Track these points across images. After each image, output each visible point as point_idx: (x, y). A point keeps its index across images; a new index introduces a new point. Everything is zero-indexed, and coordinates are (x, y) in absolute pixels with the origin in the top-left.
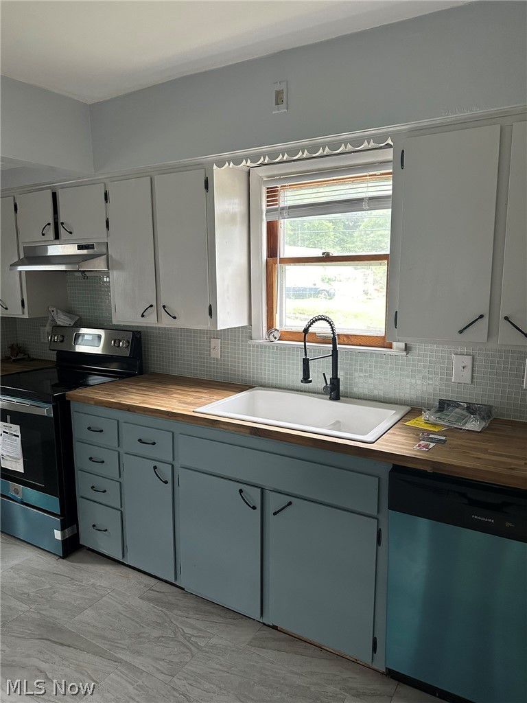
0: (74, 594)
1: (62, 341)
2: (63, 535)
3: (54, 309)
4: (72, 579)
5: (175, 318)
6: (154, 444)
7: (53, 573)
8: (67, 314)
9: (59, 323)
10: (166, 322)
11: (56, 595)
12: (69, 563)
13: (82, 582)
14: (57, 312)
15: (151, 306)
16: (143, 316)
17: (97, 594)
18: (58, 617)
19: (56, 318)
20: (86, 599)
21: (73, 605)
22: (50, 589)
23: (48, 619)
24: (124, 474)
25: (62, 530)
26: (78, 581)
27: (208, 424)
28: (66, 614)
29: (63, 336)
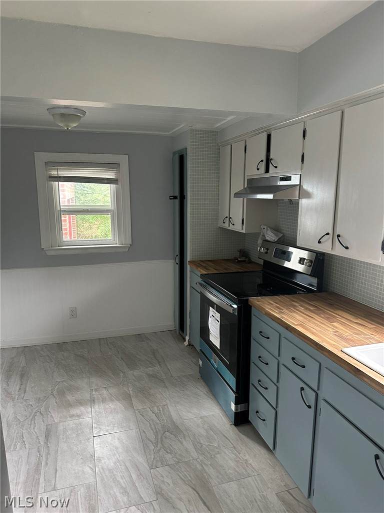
0: (230, 462)
1: (266, 253)
2: (236, 408)
3: (265, 227)
4: (235, 448)
5: (347, 248)
6: (304, 367)
7: (224, 435)
8: (274, 232)
9: (267, 238)
10: (338, 251)
11: (218, 456)
12: (237, 431)
13: (239, 454)
14: (267, 230)
15: (328, 234)
16: (319, 242)
17: (246, 471)
18: (212, 476)
19: (265, 234)
20: (236, 471)
21: (226, 473)
22: (217, 448)
23: (205, 474)
24: (280, 380)
25: (236, 404)
26: (238, 452)
27: (351, 371)
28: (218, 477)
29: (268, 249)
